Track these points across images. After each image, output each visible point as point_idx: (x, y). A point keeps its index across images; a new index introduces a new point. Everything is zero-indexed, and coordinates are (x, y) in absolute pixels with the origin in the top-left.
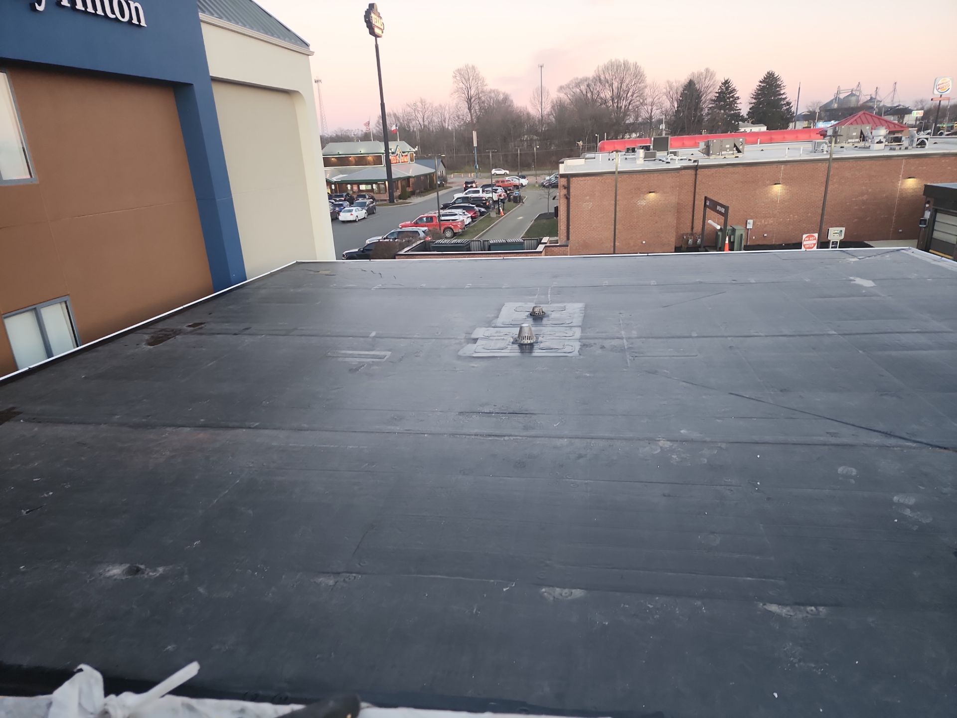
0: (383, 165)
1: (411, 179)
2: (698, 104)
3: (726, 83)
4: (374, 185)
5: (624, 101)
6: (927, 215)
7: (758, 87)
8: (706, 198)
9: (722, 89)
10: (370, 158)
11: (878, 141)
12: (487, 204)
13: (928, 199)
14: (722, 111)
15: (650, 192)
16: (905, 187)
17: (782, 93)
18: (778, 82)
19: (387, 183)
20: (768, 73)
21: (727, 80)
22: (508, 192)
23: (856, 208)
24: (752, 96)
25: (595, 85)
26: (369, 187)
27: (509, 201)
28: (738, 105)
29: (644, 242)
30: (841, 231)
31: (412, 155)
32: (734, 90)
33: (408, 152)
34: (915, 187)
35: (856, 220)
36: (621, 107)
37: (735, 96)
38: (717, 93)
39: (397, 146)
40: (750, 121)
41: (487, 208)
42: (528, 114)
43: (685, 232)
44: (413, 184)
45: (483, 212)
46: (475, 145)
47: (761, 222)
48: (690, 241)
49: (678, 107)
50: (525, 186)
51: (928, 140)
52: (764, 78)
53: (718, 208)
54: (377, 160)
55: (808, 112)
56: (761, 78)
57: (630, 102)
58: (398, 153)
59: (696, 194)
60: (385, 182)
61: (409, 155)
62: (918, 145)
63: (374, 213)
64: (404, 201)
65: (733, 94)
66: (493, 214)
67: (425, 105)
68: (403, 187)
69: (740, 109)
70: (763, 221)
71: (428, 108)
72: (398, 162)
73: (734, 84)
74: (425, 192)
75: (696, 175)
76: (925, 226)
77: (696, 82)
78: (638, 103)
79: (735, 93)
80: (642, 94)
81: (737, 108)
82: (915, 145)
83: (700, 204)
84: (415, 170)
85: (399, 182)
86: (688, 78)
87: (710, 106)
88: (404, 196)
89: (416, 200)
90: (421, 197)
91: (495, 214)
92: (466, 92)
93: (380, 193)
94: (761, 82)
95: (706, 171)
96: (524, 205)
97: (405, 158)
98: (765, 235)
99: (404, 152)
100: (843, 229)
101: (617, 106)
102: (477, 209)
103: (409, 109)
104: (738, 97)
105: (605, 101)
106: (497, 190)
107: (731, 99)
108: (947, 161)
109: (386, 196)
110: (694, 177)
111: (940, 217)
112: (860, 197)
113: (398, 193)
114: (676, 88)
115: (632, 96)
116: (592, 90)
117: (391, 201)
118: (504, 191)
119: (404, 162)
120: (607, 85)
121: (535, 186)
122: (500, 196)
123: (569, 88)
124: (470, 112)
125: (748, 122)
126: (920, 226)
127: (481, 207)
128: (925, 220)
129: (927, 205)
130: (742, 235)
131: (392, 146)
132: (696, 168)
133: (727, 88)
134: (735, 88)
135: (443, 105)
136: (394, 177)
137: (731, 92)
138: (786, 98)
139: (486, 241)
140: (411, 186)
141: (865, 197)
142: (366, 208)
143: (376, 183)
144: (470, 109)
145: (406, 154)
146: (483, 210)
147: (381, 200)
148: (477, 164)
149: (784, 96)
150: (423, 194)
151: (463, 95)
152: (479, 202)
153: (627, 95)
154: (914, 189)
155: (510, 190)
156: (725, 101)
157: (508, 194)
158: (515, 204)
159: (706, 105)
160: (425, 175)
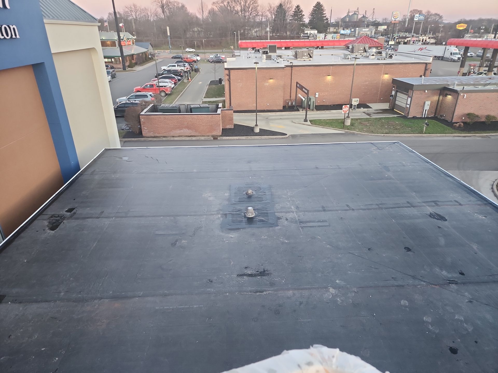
0: (117, 47)
1: (134, 56)
2: (284, 17)
3: (298, 7)
4: (113, 59)
5: (248, 13)
6: (393, 93)
7: (313, 10)
8: (297, 82)
9: (296, 10)
10: (109, 43)
11: (372, 54)
12: (181, 74)
13: (394, 86)
14: (296, 22)
15: (270, 79)
16: (384, 78)
17: (324, 13)
18: (322, 8)
19: (120, 58)
20: (318, 2)
21: (298, 5)
22: (191, 65)
23: (363, 88)
24: (310, 14)
25: (232, 3)
26: (110, 60)
27: (192, 71)
28: (304, 19)
29: (268, 104)
30: (358, 100)
31: (133, 41)
32: (302, 11)
33: (131, 39)
34: (388, 78)
35: (363, 93)
36: (246, 16)
37: (302, 14)
38: (293, 12)
39: (124, 35)
40: (310, 28)
41: (182, 76)
42: (197, 17)
43: (287, 99)
44: (136, 59)
45: (180, 79)
46: (169, 34)
47: (322, 94)
48: (290, 104)
49: (275, 18)
50: (199, 61)
51: (393, 55)
52: (316, 5)
53: (304, 89)
54: (113, 44)
55: (335, 22)
56: (314, 5)
57: (251, 14)
58: (125, 40)
59: (292, 79)
60: (119, 58)
61: (131, 40)
62: (389, 57)
63: (115, 77)
64: (132, 69)
65: (301, 13)
66: (186, 81)
67: (136, 7)
68: (130, 61)
69: (305, 21)
70: (323, 94)
71: (138, 10)
72: (125, 45)
73: (302, 8)
74: (143, 63)
75: (292, 70)
76: (392, 98)
77: (283, 5)
78: (255, 14)
79: (302, 12)
80: (257, 9)
81: (303, 21)
82: (388, 57)
83: (294, 85)
84: (136, 50)
85: (128, 57)
86: (279, 3)
87: (290, 18)
88: (131, 66)
89: (138, 68)
90: (141, 66)
91: (186, 80)
92: (160, 2)
93: (117, 64)
94: (314, 7)
95: (297, 68)
96: (200, 73)
97: (129, 42)
98: (324, 100)
99: (128, 39)
100: (358, 99)
101: (244, 16)
102: (176, 77)
103: (127, 10)
104: (304, 15)
105: (238, 12)
106: (185, 64)
107: (300, 16)
108: (402, 66)
109: (121, 66)
110: (291, 71)
111: (399, 94)
112: (365, 83)
113: (127, 64)
114: (273, 7)
115: (251, 10)
116: (230, 5)
117: (124, 69)
118: (189, 65)
119: (129, 45)
120: (238, 3)
121: (204, 61)
122: (187, 68)
123: (218, 3)
124: (164, 14)
125: (309, 28)
126: (390, 98)
127: (178, 76)
128: (392, 95)
129: (393, 88)
130: (314, 101)
131: (122, 35)
132: (292, 66)
133: (298, 10)
134: (302, 10)
135: (146, 8)
136: (124, 54)
137: (300, 12)
138: (326, 16)
139: (188, 105)
140: (134, 59)
141: (367, 83)
142: (111, 75)
143: (114, 58)
144: (163, 12)
145: (130, 40)
146: (179, 78)
147: (118, 68)
148: (171, 45)
149: (325, 15)
150: (142, 64)
151: (159, 4)
152: (176, 73)
153: (249, 10)
154: (387, 79)
155: (192, 64)
156: (298, 16)
157: (191, 67)
158: (195, 73)
159: (289, 18)
160: (142, 53)
